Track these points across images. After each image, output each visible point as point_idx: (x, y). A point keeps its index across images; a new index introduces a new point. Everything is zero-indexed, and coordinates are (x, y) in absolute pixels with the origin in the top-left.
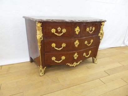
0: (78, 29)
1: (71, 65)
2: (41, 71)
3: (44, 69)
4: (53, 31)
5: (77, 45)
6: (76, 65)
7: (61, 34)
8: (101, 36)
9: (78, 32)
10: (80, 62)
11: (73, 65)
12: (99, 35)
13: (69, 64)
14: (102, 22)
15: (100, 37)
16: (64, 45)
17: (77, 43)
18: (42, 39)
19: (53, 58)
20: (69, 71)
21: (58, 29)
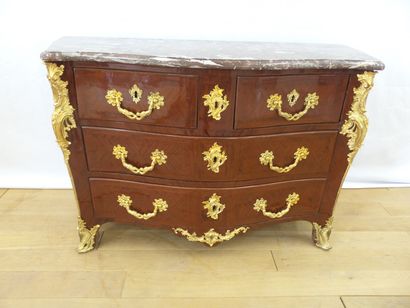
0: (220, 100)
1: (192, 238)
2: (81, 237)
3: (94, 231)
4: (113, 97)
5: (218, 164)
6: (215, 240)
7: (144, 114)
8: (352, 135)
9: (219, 110)
10: (237, 231)
11: (201, 239)
12: (346, 129)
13: (185, 233)
14: (361, 71)
15: (346, 139)
16: (158, 157)
17: (215, 156)
18: (74, 126)
19: (124, 201)
20: (190, 258)
21: (132, 92)
